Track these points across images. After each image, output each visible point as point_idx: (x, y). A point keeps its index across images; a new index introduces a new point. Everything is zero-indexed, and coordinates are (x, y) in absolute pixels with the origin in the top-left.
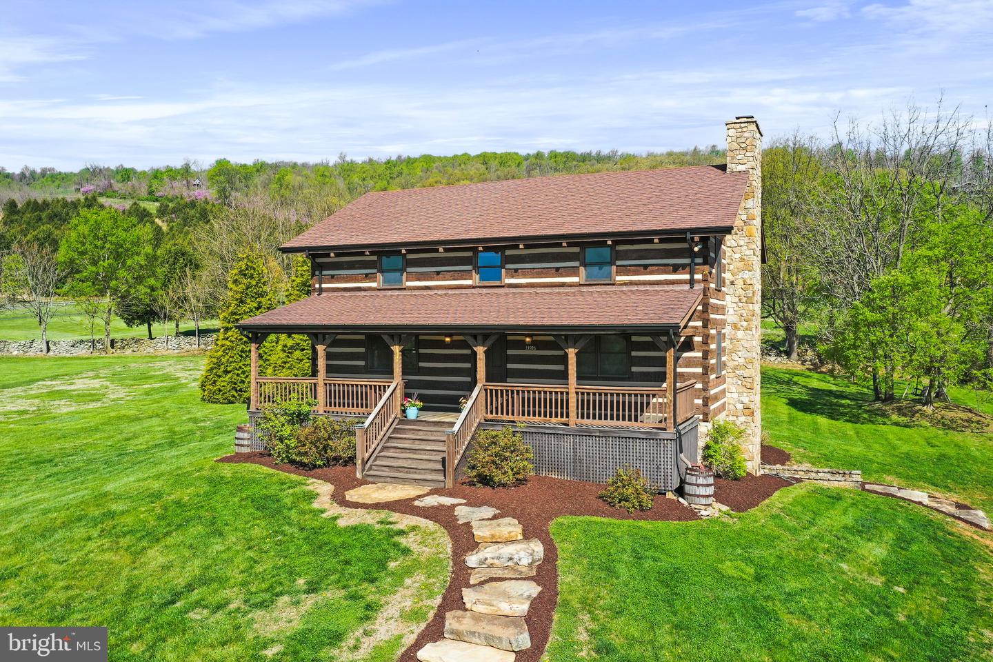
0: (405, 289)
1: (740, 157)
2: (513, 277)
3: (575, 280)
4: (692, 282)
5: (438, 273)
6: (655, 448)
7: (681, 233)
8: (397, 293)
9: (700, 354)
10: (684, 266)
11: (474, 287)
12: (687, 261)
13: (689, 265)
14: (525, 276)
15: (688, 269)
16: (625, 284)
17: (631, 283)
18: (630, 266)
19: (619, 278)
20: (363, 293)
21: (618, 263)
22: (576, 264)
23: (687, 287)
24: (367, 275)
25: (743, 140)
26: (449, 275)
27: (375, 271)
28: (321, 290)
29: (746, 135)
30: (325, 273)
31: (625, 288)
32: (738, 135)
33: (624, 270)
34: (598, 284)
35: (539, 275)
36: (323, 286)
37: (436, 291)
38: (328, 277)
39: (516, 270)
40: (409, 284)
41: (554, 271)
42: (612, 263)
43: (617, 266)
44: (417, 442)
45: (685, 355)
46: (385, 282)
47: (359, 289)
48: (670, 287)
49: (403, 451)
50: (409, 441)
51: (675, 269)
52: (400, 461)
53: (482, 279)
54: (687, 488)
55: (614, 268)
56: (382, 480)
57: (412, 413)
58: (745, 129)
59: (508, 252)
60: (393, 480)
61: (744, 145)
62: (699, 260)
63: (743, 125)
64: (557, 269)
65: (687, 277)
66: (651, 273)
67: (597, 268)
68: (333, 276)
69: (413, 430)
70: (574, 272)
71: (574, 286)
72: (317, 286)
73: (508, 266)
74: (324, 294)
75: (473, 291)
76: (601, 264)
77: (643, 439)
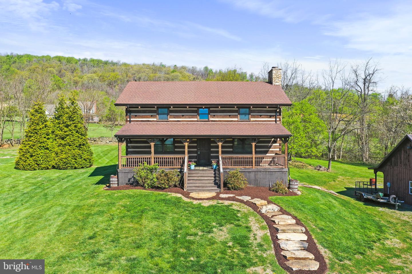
0: (169, 121)
1: (277, 80)
2: (213, 118)
3: (236, 119)
4: (276, 121)
5: (183, 116)
6: (282, 174)
7: (275, 105)
8: (166, 123)
9: (278, 144)
10: (273, 116)
11: (198, 121)
12: (274, 114)
13: (275, 115)
14: (218, 118)
15: (274, 117)
16: (254, 121)
17: (256, 121)
18: (256, 115)
19: (252, 119)
20: (150, 123)
21: (251, 114)
22: (237, 114)
23: (274, 123)
24: (152, 116)
25: (278, 75)
26: (187, 117)
27: (156, 114)
28: (130, 121)
29: (279, 73)
30: (132, 114)
31: (254, 123)
32: (276, 73)
33: (254, 117)
34: (244, 121)
35: (223, 117)
36: (131, 119)
37: (182, 123)
38: (134, 116)
39: (214, 116)
40: (170, 119)
41: (228, 116)
42: (249, 114)
43: (251, 115)
44: (200, 177)
45: (274, 145)
46: (159, 118)
47: (148, 121)
48: (269, 123)
49: (196, 180)
50: (196, 177)
51: (271, 117)
52: (197, 184)
53: (200, 118)
54: (291, 186)
55: (250, 116)
56: (194, 191)
57: (193, 167)
58: (278, 71)
59: (211, 109)
60: (199, 191)
61: (278, 76)
62: (278, 114)
63: (278, 70)
64: (230, 116)
65: (274, 119)
66: (263, 118)
67: (244, 116)
68: (136, 116)
69: (196, 173)
70: (236, 116)
71: (236, 121)
72: (128, 119)
73: (211, 114)
74: (132, 123)
75: (197, 122)
76: (245, 114)
77: (278, 171)
